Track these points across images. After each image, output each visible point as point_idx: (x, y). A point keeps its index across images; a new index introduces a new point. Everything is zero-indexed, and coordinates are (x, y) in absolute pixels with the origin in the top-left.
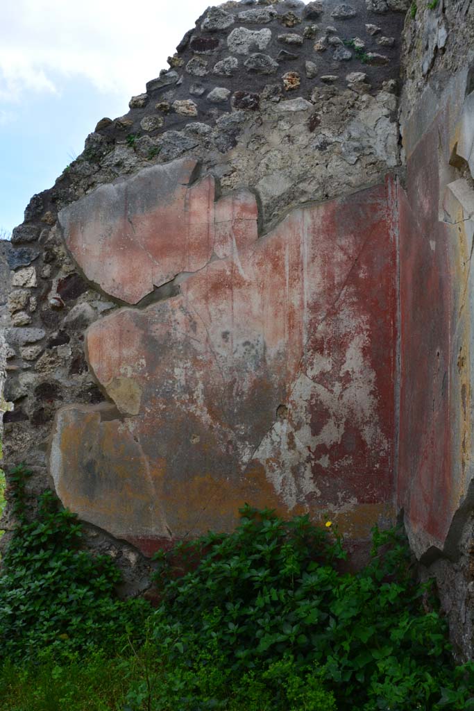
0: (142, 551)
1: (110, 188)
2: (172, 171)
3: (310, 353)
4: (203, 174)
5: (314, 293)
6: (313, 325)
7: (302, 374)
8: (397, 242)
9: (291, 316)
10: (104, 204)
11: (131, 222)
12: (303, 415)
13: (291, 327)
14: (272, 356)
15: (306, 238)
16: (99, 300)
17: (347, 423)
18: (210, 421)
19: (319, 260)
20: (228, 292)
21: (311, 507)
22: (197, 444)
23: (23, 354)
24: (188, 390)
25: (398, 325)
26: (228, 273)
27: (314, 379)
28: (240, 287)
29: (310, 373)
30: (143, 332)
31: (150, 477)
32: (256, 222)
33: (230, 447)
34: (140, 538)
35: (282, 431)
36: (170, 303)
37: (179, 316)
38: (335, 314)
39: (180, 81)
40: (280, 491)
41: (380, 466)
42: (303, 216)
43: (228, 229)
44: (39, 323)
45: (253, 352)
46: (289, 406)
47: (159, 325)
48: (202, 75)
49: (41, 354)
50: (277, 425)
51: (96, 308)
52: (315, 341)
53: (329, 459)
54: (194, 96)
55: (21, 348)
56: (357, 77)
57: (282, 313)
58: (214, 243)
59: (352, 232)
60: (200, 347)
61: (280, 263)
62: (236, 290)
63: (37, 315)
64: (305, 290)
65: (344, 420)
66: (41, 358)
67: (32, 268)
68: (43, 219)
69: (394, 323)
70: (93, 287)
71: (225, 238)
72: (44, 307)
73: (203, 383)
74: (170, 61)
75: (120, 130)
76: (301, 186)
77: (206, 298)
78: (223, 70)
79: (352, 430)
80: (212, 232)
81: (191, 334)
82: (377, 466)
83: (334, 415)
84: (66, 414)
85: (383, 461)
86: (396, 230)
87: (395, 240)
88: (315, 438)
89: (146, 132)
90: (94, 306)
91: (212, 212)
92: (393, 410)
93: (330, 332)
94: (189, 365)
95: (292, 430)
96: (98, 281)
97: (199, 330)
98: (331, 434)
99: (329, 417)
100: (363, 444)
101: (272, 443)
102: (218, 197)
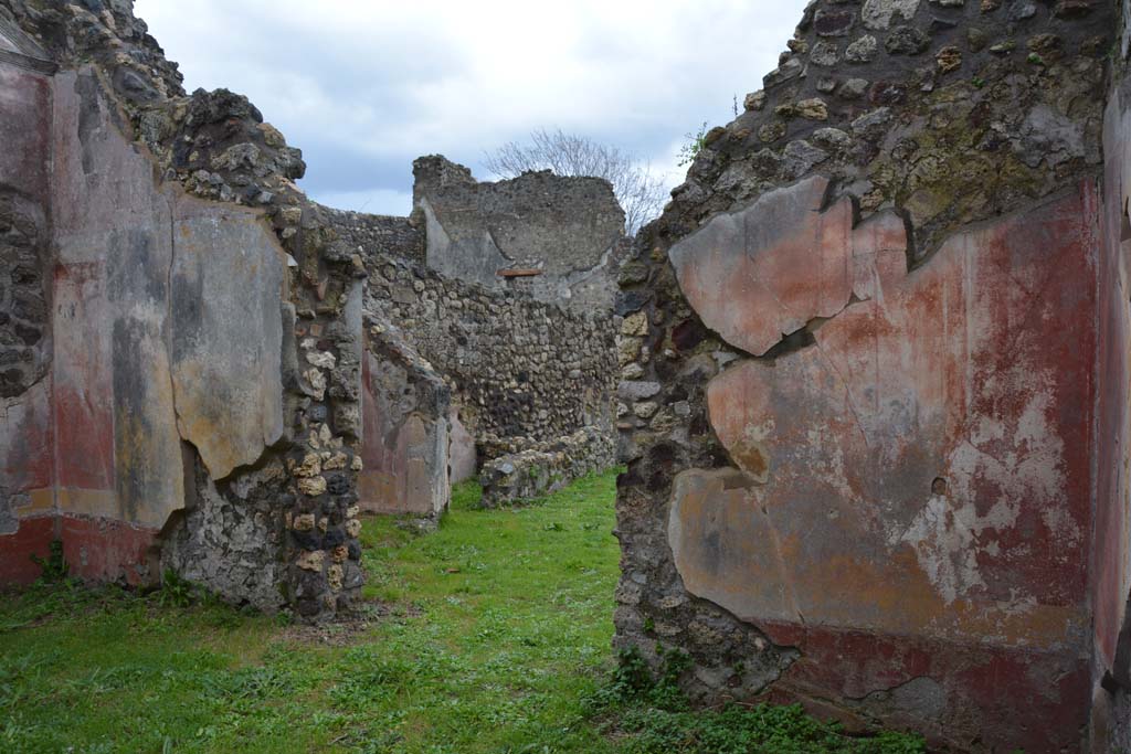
0: (771, 638)
1: (726, 220)
2: (800, 194)
3: (975, 415)
4: (838, 194)
5: (979, 341)
6: (979, 381)
7: (965, 442)
8: (1097, 271)
9: (950, 369)
10: (721, 239)
11: (753, 259)
12: (965, 491)
13: (951, 383)
14: (927, 418)
15: (970, 270)
16: (721, 350)
17: (1023, 503)
18: (851, 494)
19: (987, 299)
20: (871, 339)
21: (975, 602)
22: (835, 519)
23: (637, 411)
24: (825, 457)
25: (1097, 380)
26: (871, 318)
27: (979, 447)
28: (886, 335)
29: (975, 441)
30: (770, 389)
31: (780, 554)
32: (904, 253)
33: (875, 525)
34: (769, 622)
35: (939, 510)
36: (803, 354)
37: (813, 370)
38: (1008, 367)
39: (804, 73)
40: (935, 581)
41: (1069, 560)
42: (965, 244)
43: (870, 263)
44: (653, 375)
45: (903, 413)
46: (948, 480)
47: (789, 382)
48: (831, 63)
49: (656, 411)
50: (933, 502)
51: (717, 360)
52: (982, 401)
53: (999, 546)
54: (824, 93)
55: (634, 404)
56: (1042, 42)
57: (938, 366)
58: (853, 281)
59: (1032, 260)
60: (839, 407)
61: (936, 303)
62: (881, 338)
63: (651, 367)
64: (969, 337)
65: (1020, 499)
66: (658, 415)
67: (643, 313)
68: (653, 255)
69: (1091, 379)
70: (713, 336)
71: (866, 274)
72: (659, 359)
73: (843, 449)
74: (790, 44)
75: (734, 144)
76: (965, 202)
77: (845, 348)
78: (857, 55)
79: (1030, 510)
80: (850, 269)
81: (827, 391)
82: (1065, 559)
83: (1007, 493)
84: (687, 481)
85: (1073, 554)
86: (1096, 254)
87: (1094, 266)
88: (981, 520)
89: (765, 144)
90: (715, 357)
91: (849, 243)
92: (1087, 489)
93: (1001, 389)
94: (825, 427)
95: (950, 508)
96: (717, 329)
97: (837, 387)
98: (1002, 515)
99: (1000, 494)
100: (1044, 530)
101: (926, 522)
102: (857, 222)
